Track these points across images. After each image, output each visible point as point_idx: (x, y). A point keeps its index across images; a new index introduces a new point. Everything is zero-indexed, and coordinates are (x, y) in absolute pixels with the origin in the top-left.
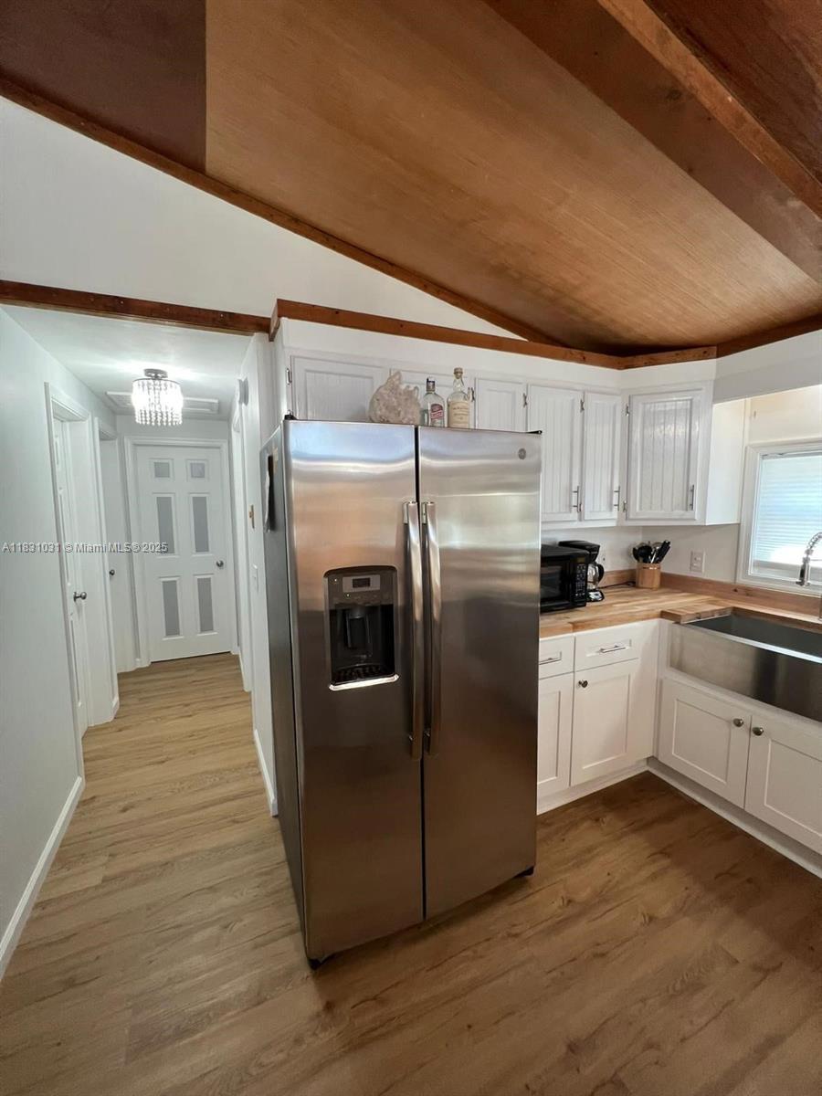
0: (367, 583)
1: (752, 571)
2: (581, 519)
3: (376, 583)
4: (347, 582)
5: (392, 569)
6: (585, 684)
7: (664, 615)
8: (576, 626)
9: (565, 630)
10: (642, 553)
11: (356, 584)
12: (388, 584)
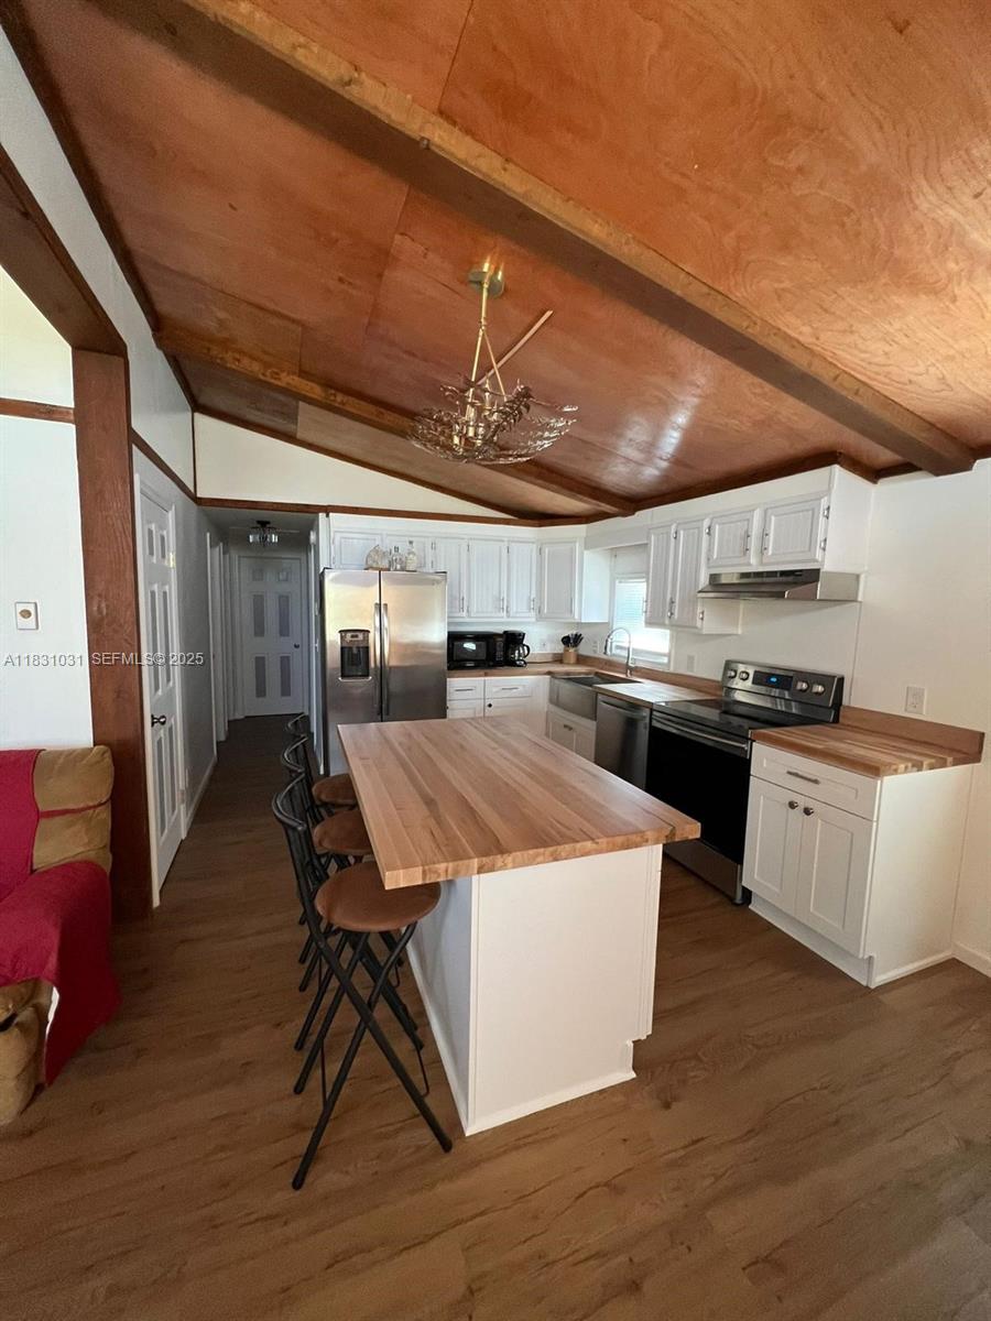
0: (357, 636)
1: (614, 651)
2: (508, 617)
3: (361, 636)
4: (349, 635)
5: (368, 631)
6: (490, 705)
7: (549, 673)
8: (486, 675)
9: (480, 676)
10: (566, 640)
11: (352, 637)
12: (366, 639)
